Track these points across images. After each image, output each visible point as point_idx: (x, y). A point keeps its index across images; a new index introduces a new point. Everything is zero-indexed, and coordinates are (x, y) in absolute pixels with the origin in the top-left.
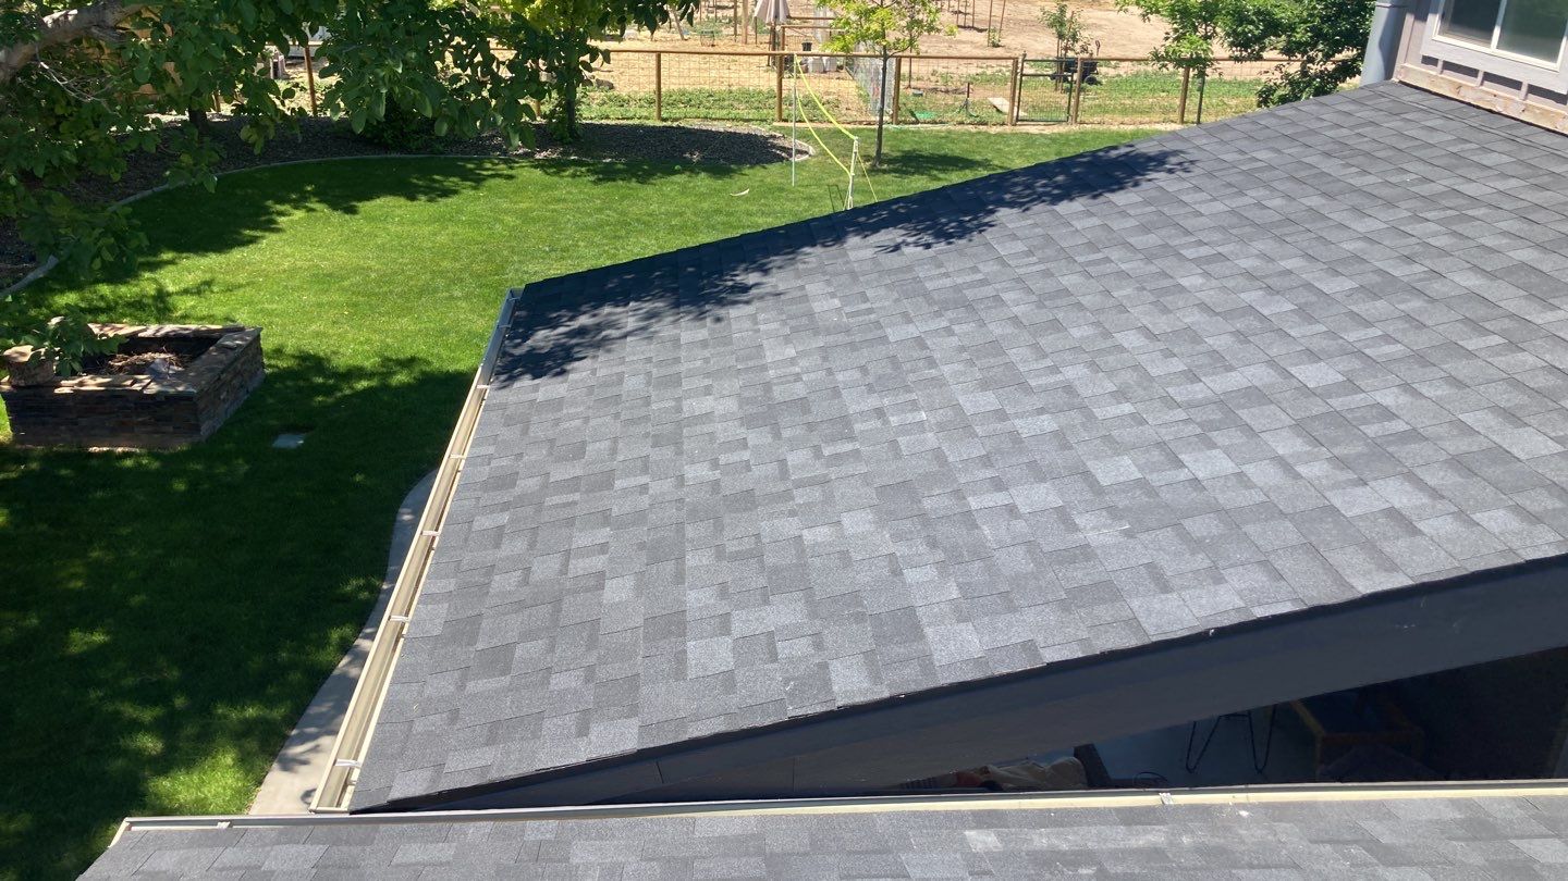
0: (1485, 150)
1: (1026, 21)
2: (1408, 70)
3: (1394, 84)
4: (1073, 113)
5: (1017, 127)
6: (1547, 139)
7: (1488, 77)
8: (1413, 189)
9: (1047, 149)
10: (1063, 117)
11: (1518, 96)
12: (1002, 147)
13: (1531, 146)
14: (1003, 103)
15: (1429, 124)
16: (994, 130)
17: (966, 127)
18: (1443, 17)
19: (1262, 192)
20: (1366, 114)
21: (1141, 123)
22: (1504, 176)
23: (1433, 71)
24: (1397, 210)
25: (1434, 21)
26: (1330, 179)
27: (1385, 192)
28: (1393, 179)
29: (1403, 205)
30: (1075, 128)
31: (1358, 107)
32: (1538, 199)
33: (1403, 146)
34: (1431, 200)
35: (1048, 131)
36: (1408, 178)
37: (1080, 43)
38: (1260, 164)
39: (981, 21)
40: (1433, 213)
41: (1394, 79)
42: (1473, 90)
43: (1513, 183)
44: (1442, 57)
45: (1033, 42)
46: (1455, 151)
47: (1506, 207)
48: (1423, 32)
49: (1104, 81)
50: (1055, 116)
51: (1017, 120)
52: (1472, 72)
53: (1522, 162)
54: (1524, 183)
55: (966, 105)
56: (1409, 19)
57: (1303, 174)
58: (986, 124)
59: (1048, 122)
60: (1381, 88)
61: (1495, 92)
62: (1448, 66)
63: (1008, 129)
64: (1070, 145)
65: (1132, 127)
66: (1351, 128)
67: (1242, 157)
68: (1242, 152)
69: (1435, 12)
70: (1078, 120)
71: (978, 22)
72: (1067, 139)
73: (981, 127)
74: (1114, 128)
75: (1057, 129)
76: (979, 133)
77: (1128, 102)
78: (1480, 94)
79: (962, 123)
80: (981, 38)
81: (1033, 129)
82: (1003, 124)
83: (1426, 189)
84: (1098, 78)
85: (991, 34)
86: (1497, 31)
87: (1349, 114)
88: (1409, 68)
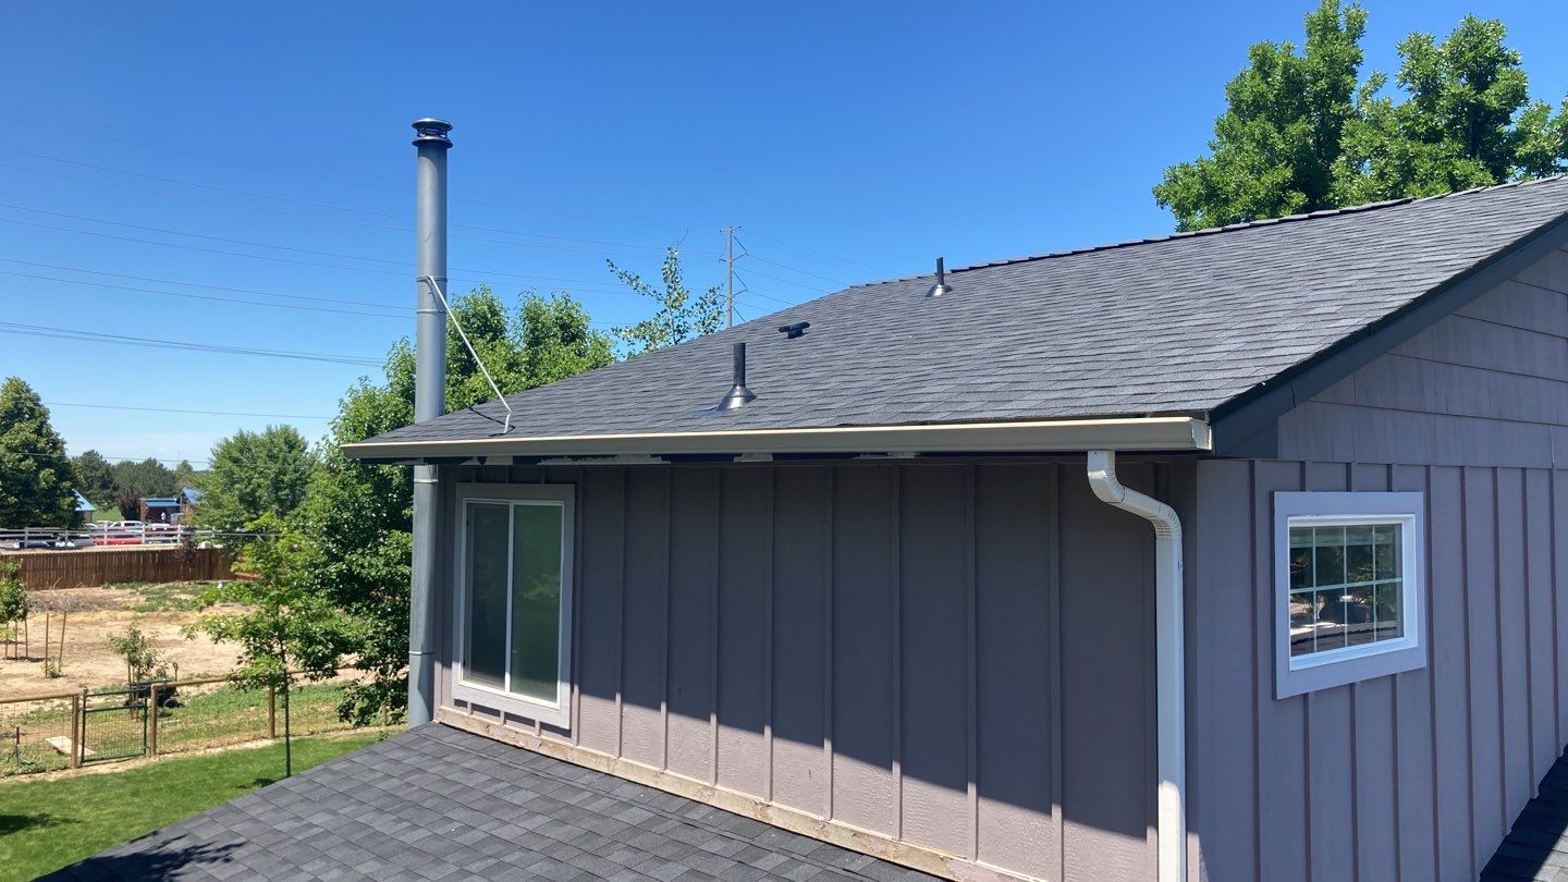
0: (515, 788)
1: (93, 644)
2: (445, 712)
3: (435, 725)
4: (150, 743)
5: (83, 770)
6: (562, 771)
7: (508, 716)
8: (457, 840)
9: (122, 791)
10: (139, 749)
11: (533, 732)
12: (63, 796)
13: (550, 779)
14: (64, 743)
15: (467, 765)
16: (53, 777)
17: (17, 778)
18: (464, 664)
19: (319, 864)
20: (412, 760)
21: (229, 744)
22: (532, 814)
23: (465, 712)
24: (445, 866)
25: (457, 668)
26: (383, 839)
27: (434, 846)
28: (440, 831)
29: (450, 859)
30: (154, 760)
31: (405, 754)
32: (559, 835)
33: (446, 792)
34: (473, 850)
35: (121, 768)
36: (452, 827)
37: (156, 668)
38: (316, 831)
39: (37, 650)
40: (478, 864)
41: (436, 721)
42: (499, 729)
43: (540, 820)
44: (470, 700)
45: (101, 667)
46: (490, 792)
47: (535, 849)
48: (451, 678)
49: (186, 703)
50: (129, 750)
51: (83, 761)
52: (496, 713)
53: (544, 798)
54: (547, 819)
55: (17, 753)
56: (438, 666)
57: (358, 836)
58: (44, 771)
59: (120, 758)
60: (425, 731)
61: (517, 730)
62: (476, 707)
63: (71, 773)
64: (149, 781)
65: (220, 750)
66: (402, 777)
67: (297, 825)
68: (297, 818)
69: (458, 661)
70: (158, 750)
71: (32, 651)
72: (146, 775)
73: (37, 775)
74: (199, 754)
75: (132, 765)
76: (34, 783)
77: (213, 722)
78: (504, 732)
79: (12, 774)
80: (37, 669)
81: (103, 769)
82: (66, 768)
83: (468, 838)
84: (179, 700)
85: (49, 663)
86: (507, 677)
87: (398, 762)
88: (446, 711)
